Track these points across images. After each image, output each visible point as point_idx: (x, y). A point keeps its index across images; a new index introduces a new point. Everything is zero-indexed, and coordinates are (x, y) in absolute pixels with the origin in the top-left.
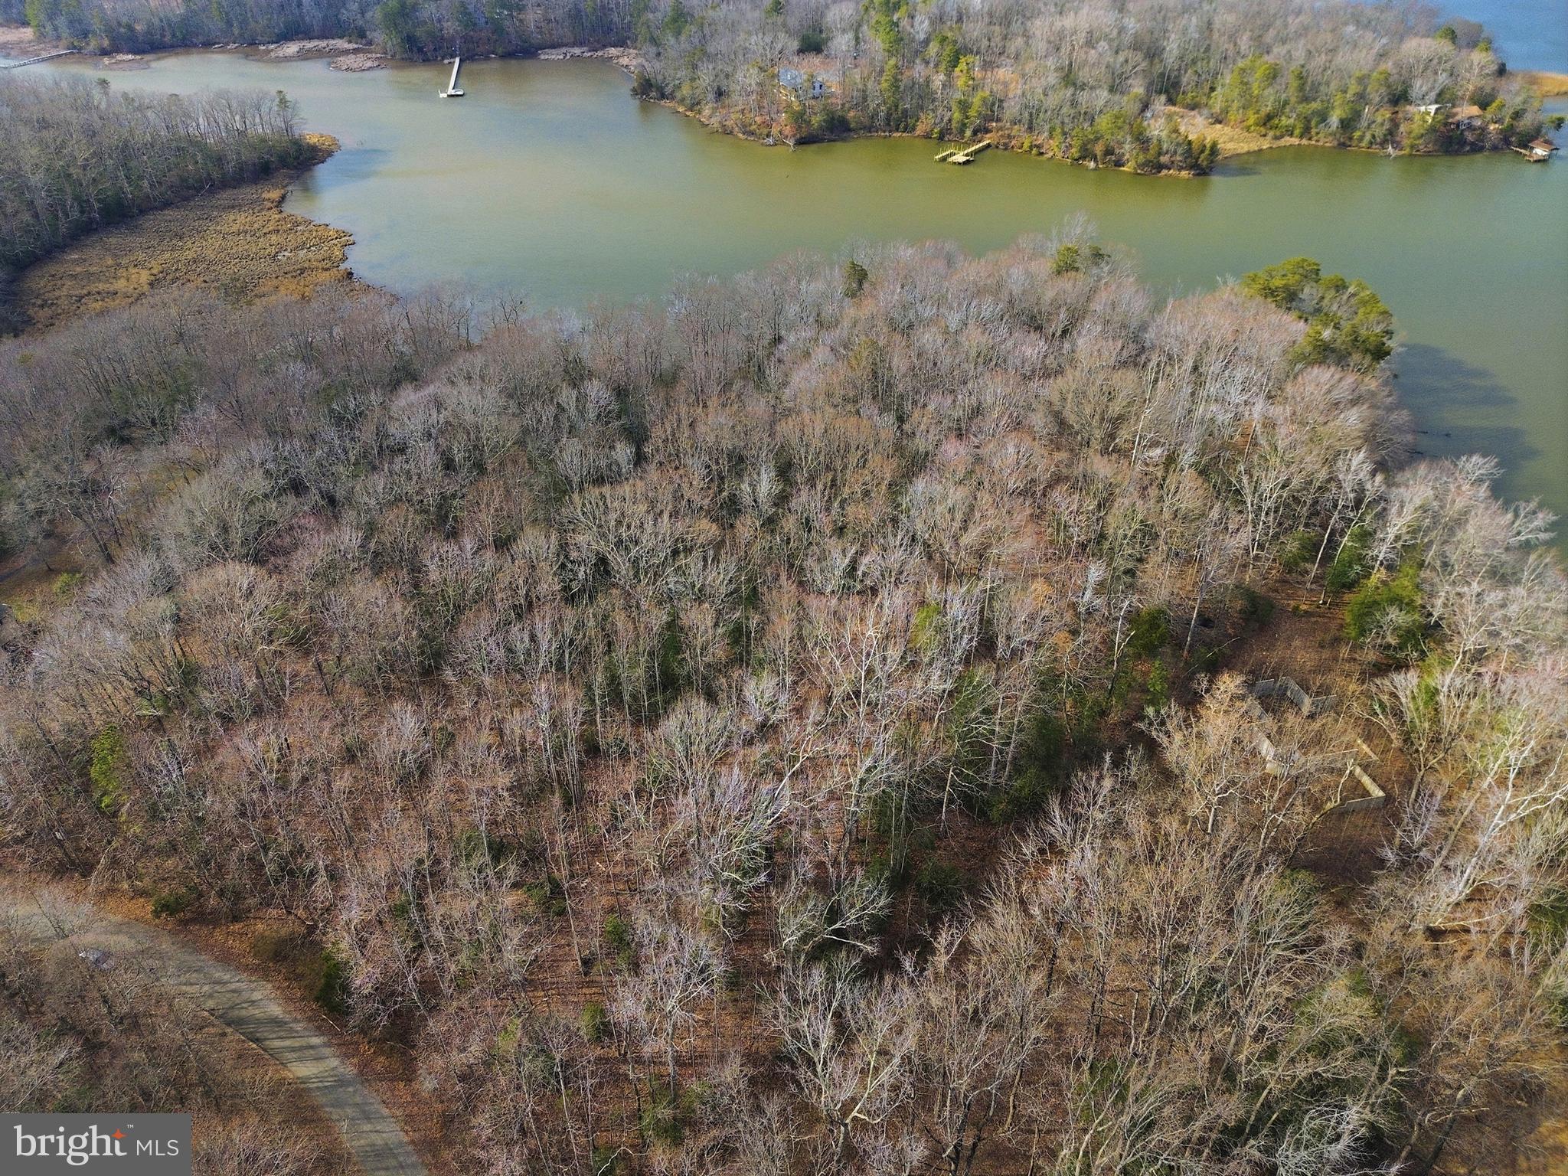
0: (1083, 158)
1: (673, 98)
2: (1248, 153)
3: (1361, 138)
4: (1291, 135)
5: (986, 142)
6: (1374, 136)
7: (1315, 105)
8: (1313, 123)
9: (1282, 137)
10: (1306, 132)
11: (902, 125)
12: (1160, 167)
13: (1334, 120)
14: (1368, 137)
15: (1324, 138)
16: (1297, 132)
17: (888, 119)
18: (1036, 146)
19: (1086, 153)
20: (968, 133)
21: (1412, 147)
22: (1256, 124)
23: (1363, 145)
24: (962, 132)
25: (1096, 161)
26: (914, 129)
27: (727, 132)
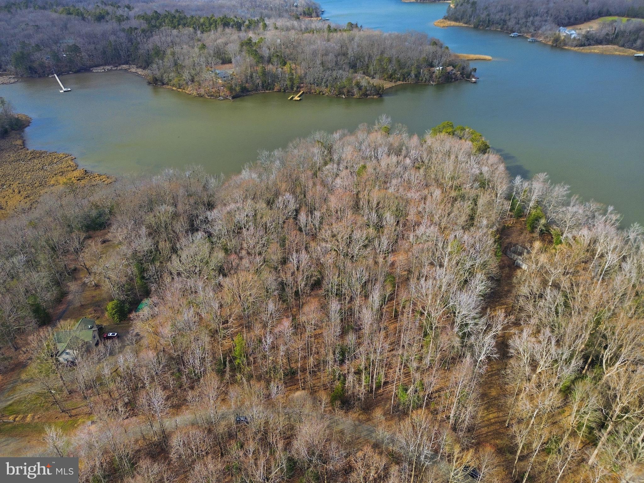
0: (339, 94)
1: (168, 84)
2: (390, 88)
3: (422, 80)
4: (400, 81)
5: (302, 92)
6: (426, 79)
7: (406, 70)
8: (406, 76)
9: (397, 81)
10: (404, 79)
11: (269, 88)
12: (367, 95)
13: (413, 74)
14: (424, 79)
15: (411, 80)
16: (401, 79)
17: (263, 86)
18: (321, 91)
19: (341, 93)
20: (295, 89)
21: (438, 81)
22: (388, 78)
23: (423, 81)
24: (292, 89)
25: (344, 95)
26: (273, 89)
27: (200, 96)
